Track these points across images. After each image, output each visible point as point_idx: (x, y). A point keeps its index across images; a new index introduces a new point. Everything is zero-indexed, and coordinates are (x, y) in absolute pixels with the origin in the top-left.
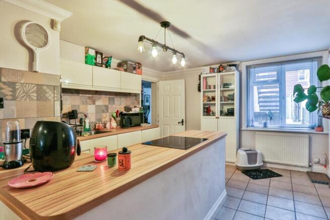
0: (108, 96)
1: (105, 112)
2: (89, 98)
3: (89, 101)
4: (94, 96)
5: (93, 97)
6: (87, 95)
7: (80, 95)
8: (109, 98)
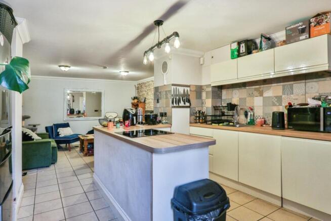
0: (282, 84)
1: (276, 105)
2: (256, 89)
3: (256, 93)
4: (262, 86)
5: (260, 88)
6: (254, 87)
7: (247, 88)
8: (283, 86)
